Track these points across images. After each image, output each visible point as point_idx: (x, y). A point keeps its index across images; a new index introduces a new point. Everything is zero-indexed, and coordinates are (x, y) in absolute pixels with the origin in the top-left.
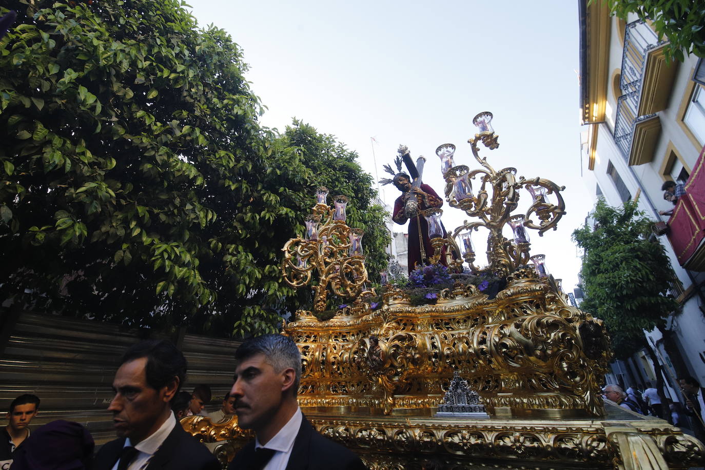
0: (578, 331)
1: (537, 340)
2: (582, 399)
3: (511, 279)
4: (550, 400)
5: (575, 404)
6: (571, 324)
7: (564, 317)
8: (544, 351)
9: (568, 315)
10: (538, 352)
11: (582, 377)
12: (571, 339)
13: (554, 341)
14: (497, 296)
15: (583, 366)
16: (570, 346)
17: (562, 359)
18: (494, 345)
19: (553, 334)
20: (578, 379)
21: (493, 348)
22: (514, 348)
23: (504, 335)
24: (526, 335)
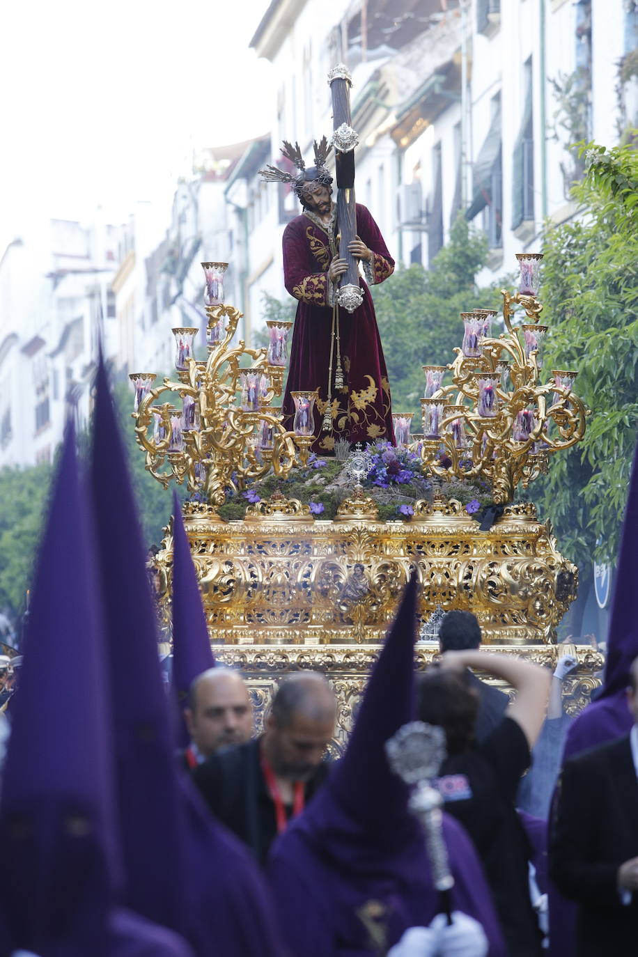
0: (556, 578)
1: (523, 582)
2: (543, 631)
3: (509, 511)
4: (519, 632)
5: (536, 636)
6: (553, 572)
7: (549, 563)
8: (525, 592)
9: (553, 563)
10: (521, 593)
11: (548, 615)
12: (549, 584)
13: (536, 584)
14: (492, 530)
15: (551, 606)
16: (546, 589)
17: (538, 599)
18: (481, 582)
19: (536, 579)
20: (544, 616)
21: (479, 584)
22: (501, 587)
23: (493, 574)
24: (515, 578)
